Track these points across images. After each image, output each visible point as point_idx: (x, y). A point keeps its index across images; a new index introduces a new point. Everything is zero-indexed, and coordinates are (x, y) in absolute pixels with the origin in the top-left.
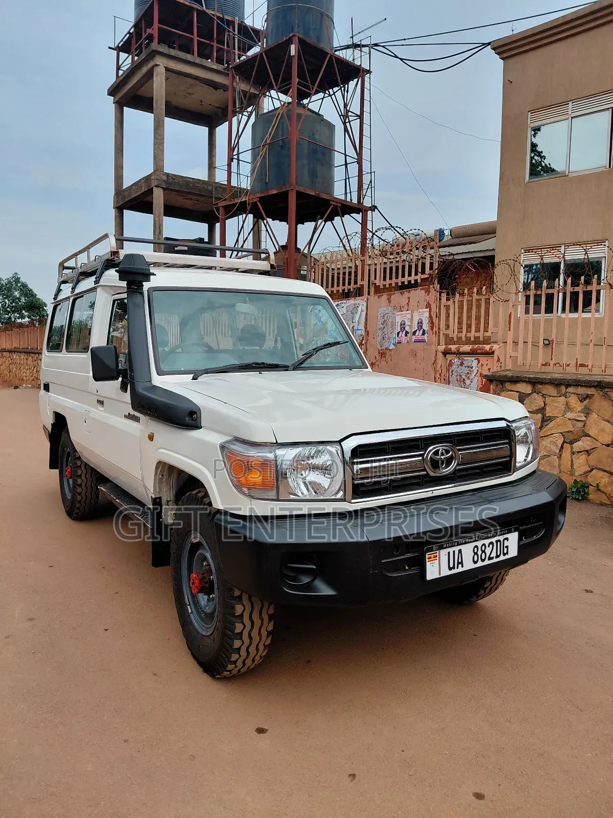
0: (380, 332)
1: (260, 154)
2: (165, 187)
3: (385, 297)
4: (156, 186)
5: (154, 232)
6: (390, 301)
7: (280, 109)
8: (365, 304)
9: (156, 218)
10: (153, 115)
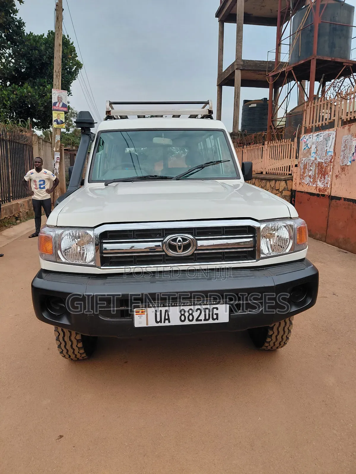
0: (342, 153)
1: (296, 38)
2: (241, 69)
3: (347, 127)
4: (237, 69)
5: (235, 97)
6: (349, 130)
7: (310, 5)
8: (335, 133)
9: (236, 89)
10: (236, 24)
